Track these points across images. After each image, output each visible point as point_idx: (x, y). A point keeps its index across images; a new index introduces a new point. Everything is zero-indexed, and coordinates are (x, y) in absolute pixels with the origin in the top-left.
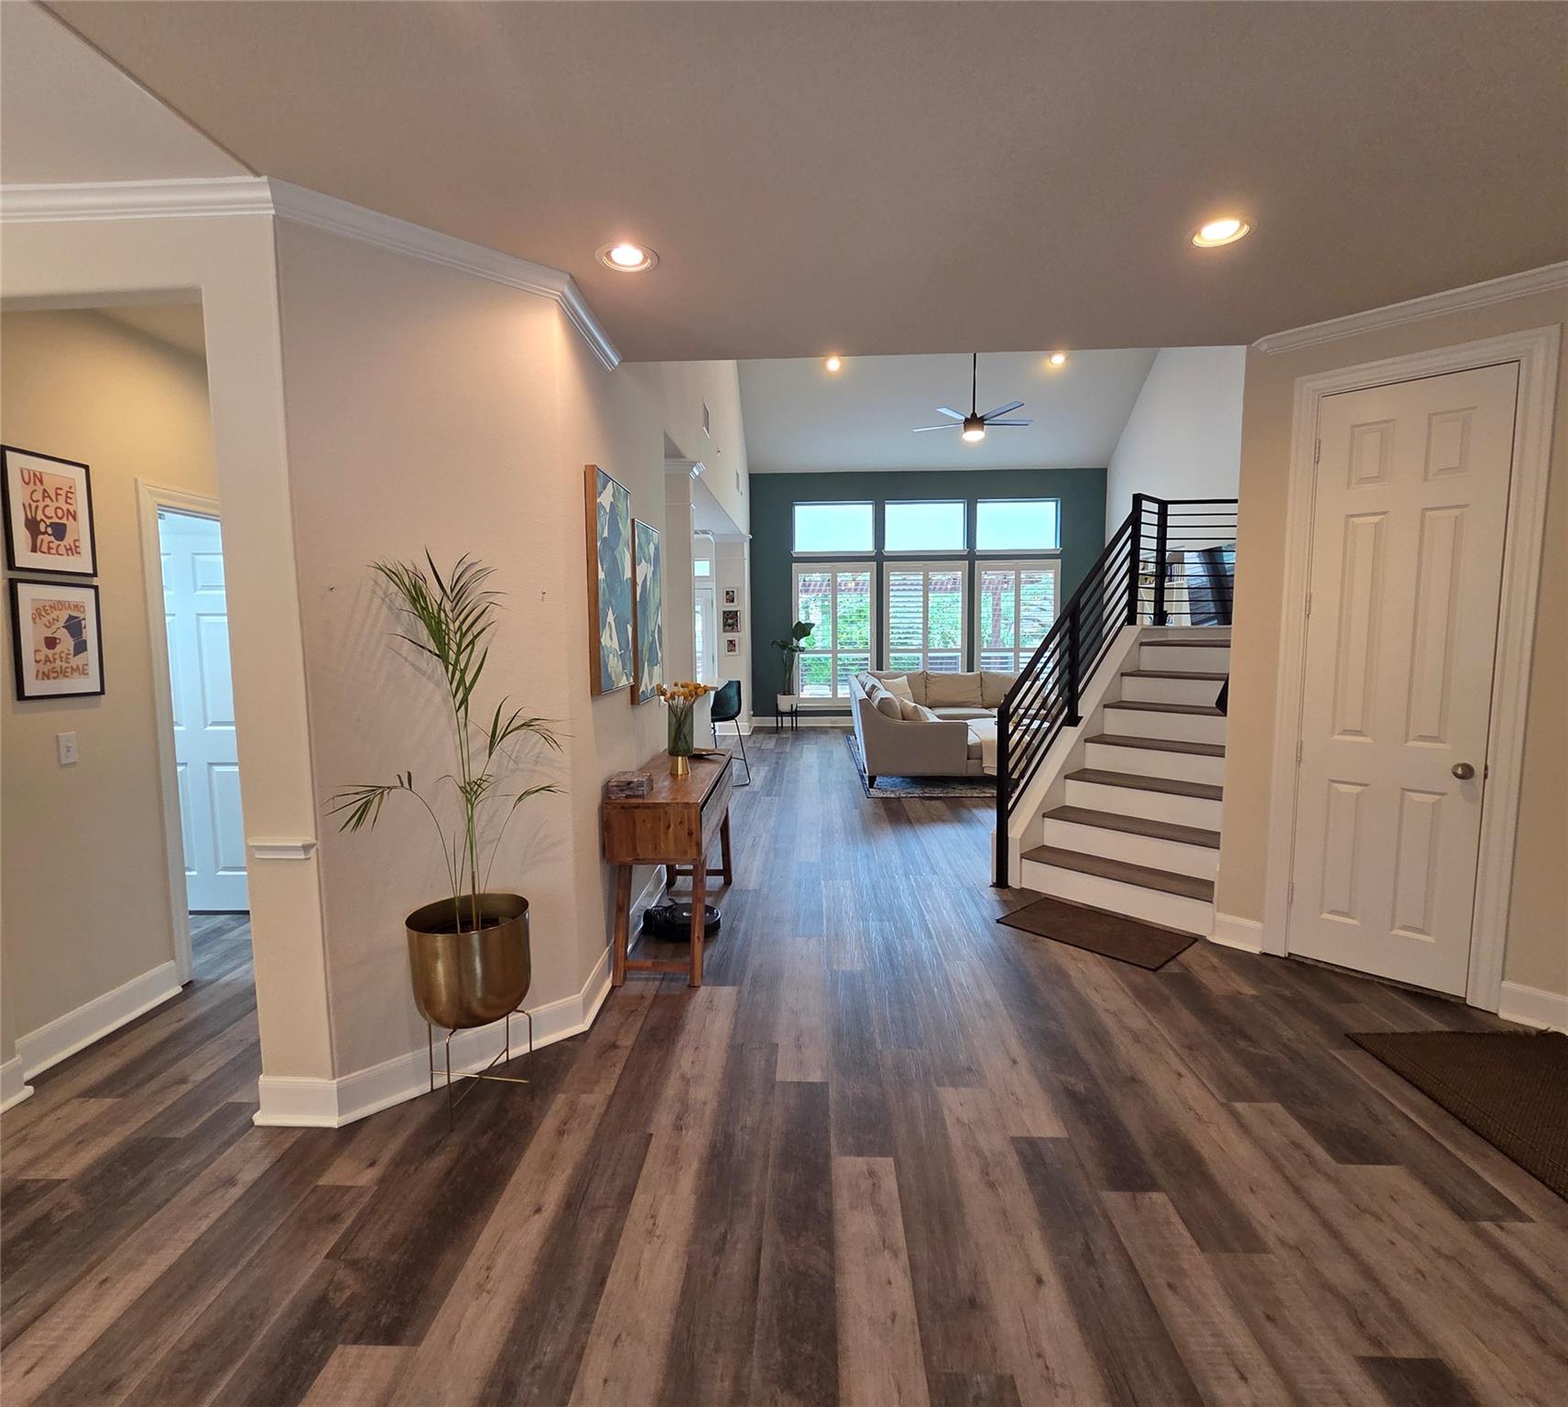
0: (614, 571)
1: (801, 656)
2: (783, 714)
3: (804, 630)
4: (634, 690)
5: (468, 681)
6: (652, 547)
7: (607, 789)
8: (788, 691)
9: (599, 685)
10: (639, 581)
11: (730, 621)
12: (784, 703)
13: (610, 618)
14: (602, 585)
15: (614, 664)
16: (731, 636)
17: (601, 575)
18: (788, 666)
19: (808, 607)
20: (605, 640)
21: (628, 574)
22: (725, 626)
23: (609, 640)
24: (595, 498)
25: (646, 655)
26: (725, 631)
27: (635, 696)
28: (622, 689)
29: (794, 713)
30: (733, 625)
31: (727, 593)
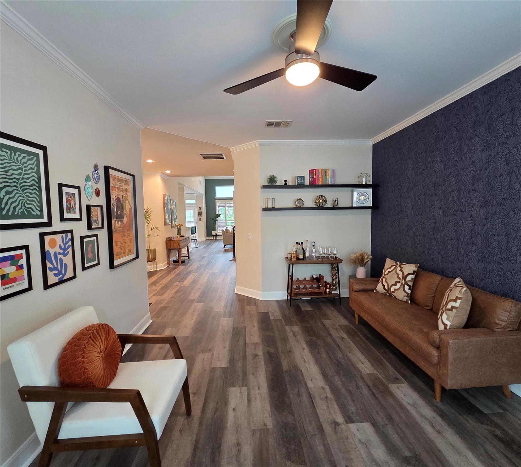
0: (168, 207)
1: (218, 222)
2: (213, 236)
3: (218, 216)
4: (171, 225)
5: (149, 222)
6: (175, 203)
7: (167, 239)
8: (215, 230)
9: (165, 224)
10: (172, 208)
11: (200, 214)
12: (214, 233)
13: (167, 214)
14: (166, 210)
15: (168, 221)
16: (200, 217)
17: (166, 208)
18: (215, 224)
19: (220, 210)
20: (166, 217)
21: (170, 208)
22: (199, 215)
23: (167, 217)
24: (164, 198)
25: (174, 220)
26: (199, 216)
27: (172, 226)
28: (169, 225)
29: (216, 236)
30: (201, 215)
31: (199, 207)
